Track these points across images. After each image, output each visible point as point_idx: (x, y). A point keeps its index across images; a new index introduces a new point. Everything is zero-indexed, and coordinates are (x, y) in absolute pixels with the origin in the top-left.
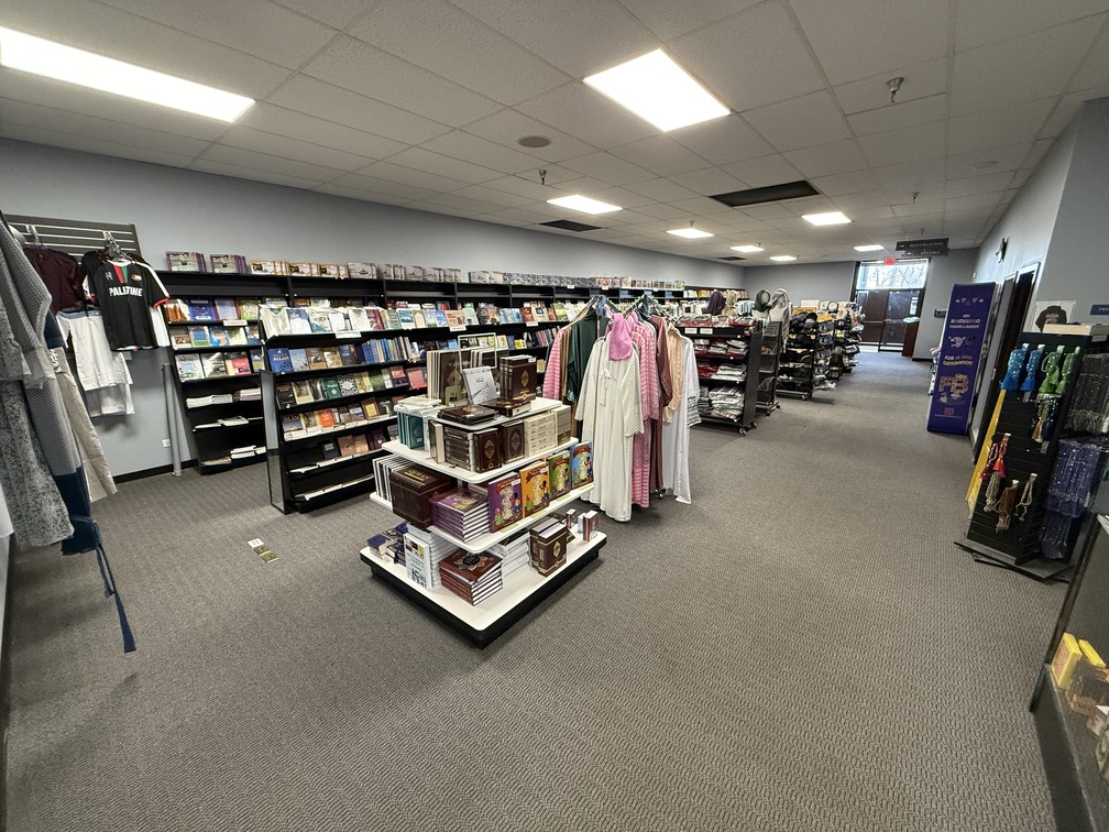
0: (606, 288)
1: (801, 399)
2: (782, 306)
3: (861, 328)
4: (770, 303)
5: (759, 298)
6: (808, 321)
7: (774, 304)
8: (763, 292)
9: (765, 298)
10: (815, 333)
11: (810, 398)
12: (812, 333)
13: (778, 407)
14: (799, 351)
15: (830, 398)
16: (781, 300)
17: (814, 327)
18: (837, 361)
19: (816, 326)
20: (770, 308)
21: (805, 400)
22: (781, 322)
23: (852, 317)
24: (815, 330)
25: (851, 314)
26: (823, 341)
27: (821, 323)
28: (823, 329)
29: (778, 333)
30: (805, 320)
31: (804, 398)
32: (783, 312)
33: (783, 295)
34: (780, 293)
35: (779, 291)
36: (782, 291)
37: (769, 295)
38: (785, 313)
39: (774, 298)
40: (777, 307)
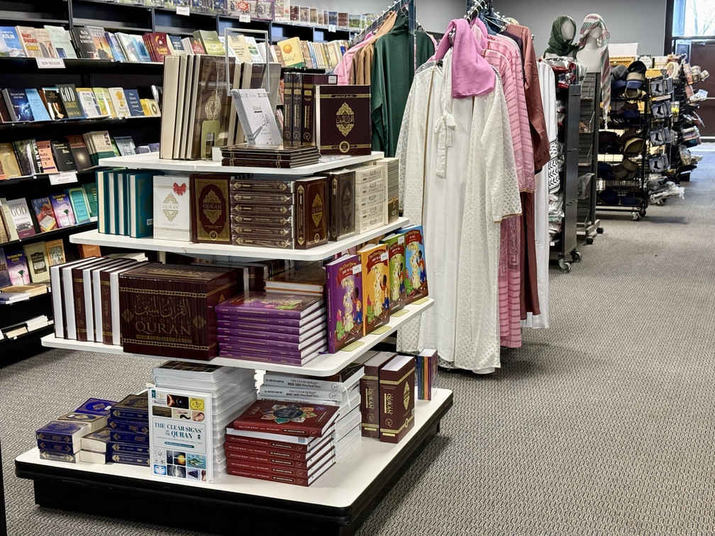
0: (246, 19)
1: (629, 219)
2: (596, 46)
3: (702, 95)
4: (576, 41)
5: (556, 31)
6: (633, 76)
7: (584, 41)
8: (564, 19)
9: (567, 30)
10: (645, 99)
11: (642, 217)
12: (639, 98)
13: (600, 231)
14: (620, 132)
15: (681, 214)
16: (595, 34)
17: (642, 88)
18: (673, 153)
19: (645, 84)
20: (576, 49)
21: (638, 220)
22: (598, 74)
23: (689, 76)
24: (644, 93)
25: (687, 68)
26: (659, 112)
27: (653, 80)
28: (657, 90)
29: (593, 94)
30: (626, 75)
31: (635, 217)
32: (600, 56)
33: (598, 25)
34: (593, 21)
35: (592, 17)
36: (596, 18)
37: (575, 26)
38: (603, 57)
39: (583, 30)
40: (588, 46)
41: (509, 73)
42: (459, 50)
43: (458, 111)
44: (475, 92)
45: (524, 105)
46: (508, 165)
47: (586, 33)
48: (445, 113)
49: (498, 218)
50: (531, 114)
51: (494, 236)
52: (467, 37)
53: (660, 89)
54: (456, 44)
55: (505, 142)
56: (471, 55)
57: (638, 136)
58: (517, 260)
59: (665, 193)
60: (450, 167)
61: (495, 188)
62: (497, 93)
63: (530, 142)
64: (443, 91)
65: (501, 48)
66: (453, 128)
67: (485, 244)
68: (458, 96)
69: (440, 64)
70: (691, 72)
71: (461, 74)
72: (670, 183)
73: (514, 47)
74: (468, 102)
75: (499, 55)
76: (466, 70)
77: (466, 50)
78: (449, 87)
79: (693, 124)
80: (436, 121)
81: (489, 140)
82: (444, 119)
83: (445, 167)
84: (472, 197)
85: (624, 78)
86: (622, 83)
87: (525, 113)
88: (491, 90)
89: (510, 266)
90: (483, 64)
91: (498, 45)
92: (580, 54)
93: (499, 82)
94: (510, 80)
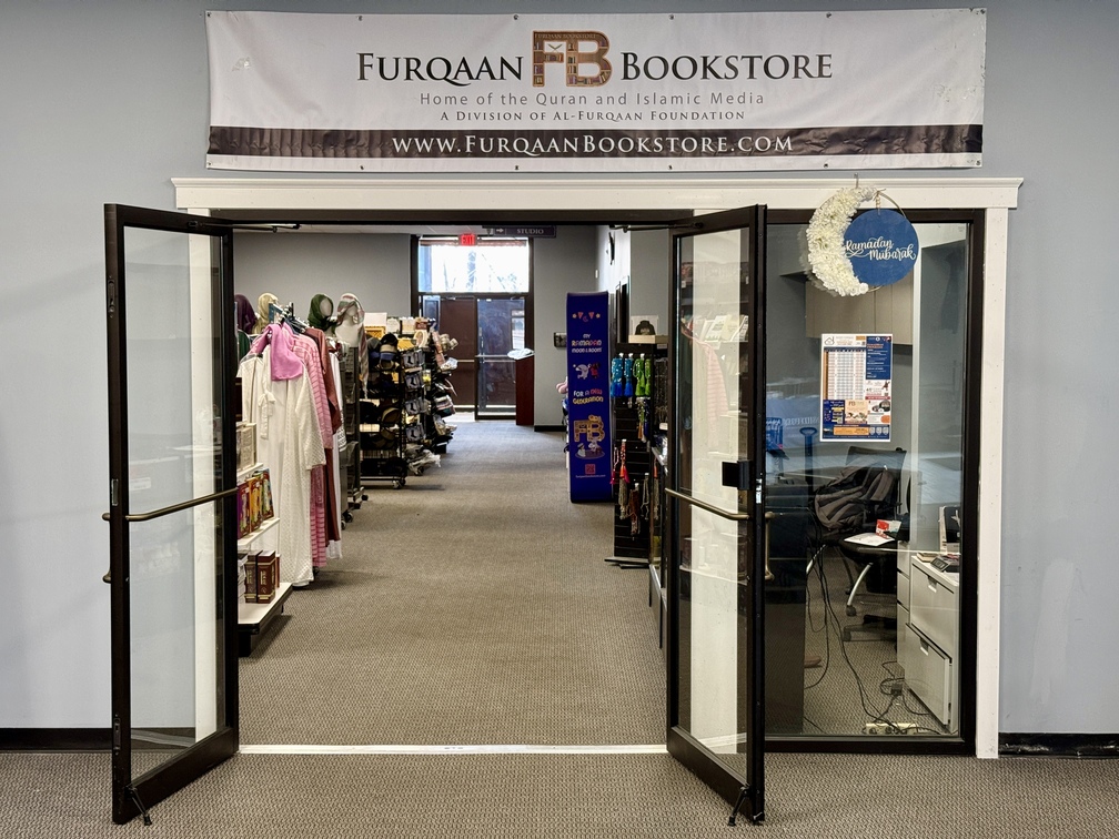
1: (390, 488)
2: (352, 323)
3: (452, 363)
4: (334, 318)
5: (315, 307)
6: (386, 348)
7: (341, 318)
8: (321, 297)
9: (325, 306)
10: (399, 370)
11: (402, 486)
12: (393, 369)
13: (365, 498)
14: (377, 403)
15: (439, 483)
16: (351, 312)
17: (395, 360)
18: (428, 421)
19: (398, 356)
20: (334, 325)
21: (399, 488)
22: (356, 349)
23: (438, 344)
24: (397, 365)
25: (435, 338)
26: (412, 383)
27: (405, 352)
28: (409, 362)
29: (352, 367)
30: (379, 347)
31: (396, 486)
32: (357, 332)
33: (354, 304)
34: (349, 301)
35: (347, 297)
36: (351, 298)
37: (332, 304)
38: (359, 333)
39: (340, 308)
40: (345, 323)
41: (311, 363)
42: (275, 347)
43: (276, 391)
44: (288, 376)
45: (323, 386)
46: (314, 429)
47: (343, 310)
48: (266, 391)
49: (309, 467)
50: (328, 394)
51: (306, 482)
52: (280, 337)
53: (412, 361)
54: (273, 342)
55: (312, 412)
56: (284, 350)
57: (393, 406)
58: (321, 499)
59: (423, 461)
60: (272, 431)
61: (307, 445)
62: (305, 378)
63: (329, 413)
64: (264, 375)
65: (305, 346)
66: (273, 403)
67: (300, 488)
68: (275, 379)
69: (260, 356)
70: (440, 340)
71: (278, 364)
72: (427, 451)
73: (313, 344)
74: (283, 384)
75: (304, 350)
76: (281, 361)
77: (280, 347)
78: (269, 373)
79: (447, 392)
80: (260, 397)
81: (301, 411)
82: (266, 396)
83: (267, 431)
84: (289, 453)
85: (378, 349)
86: (376, 355)
87: (324, 391)
88: (301, 375)
89: (317, 504)
90: (292, 357)
91: (302, 343)
92: (338, 330)
93: (305, 370)
94: (313, 368)
